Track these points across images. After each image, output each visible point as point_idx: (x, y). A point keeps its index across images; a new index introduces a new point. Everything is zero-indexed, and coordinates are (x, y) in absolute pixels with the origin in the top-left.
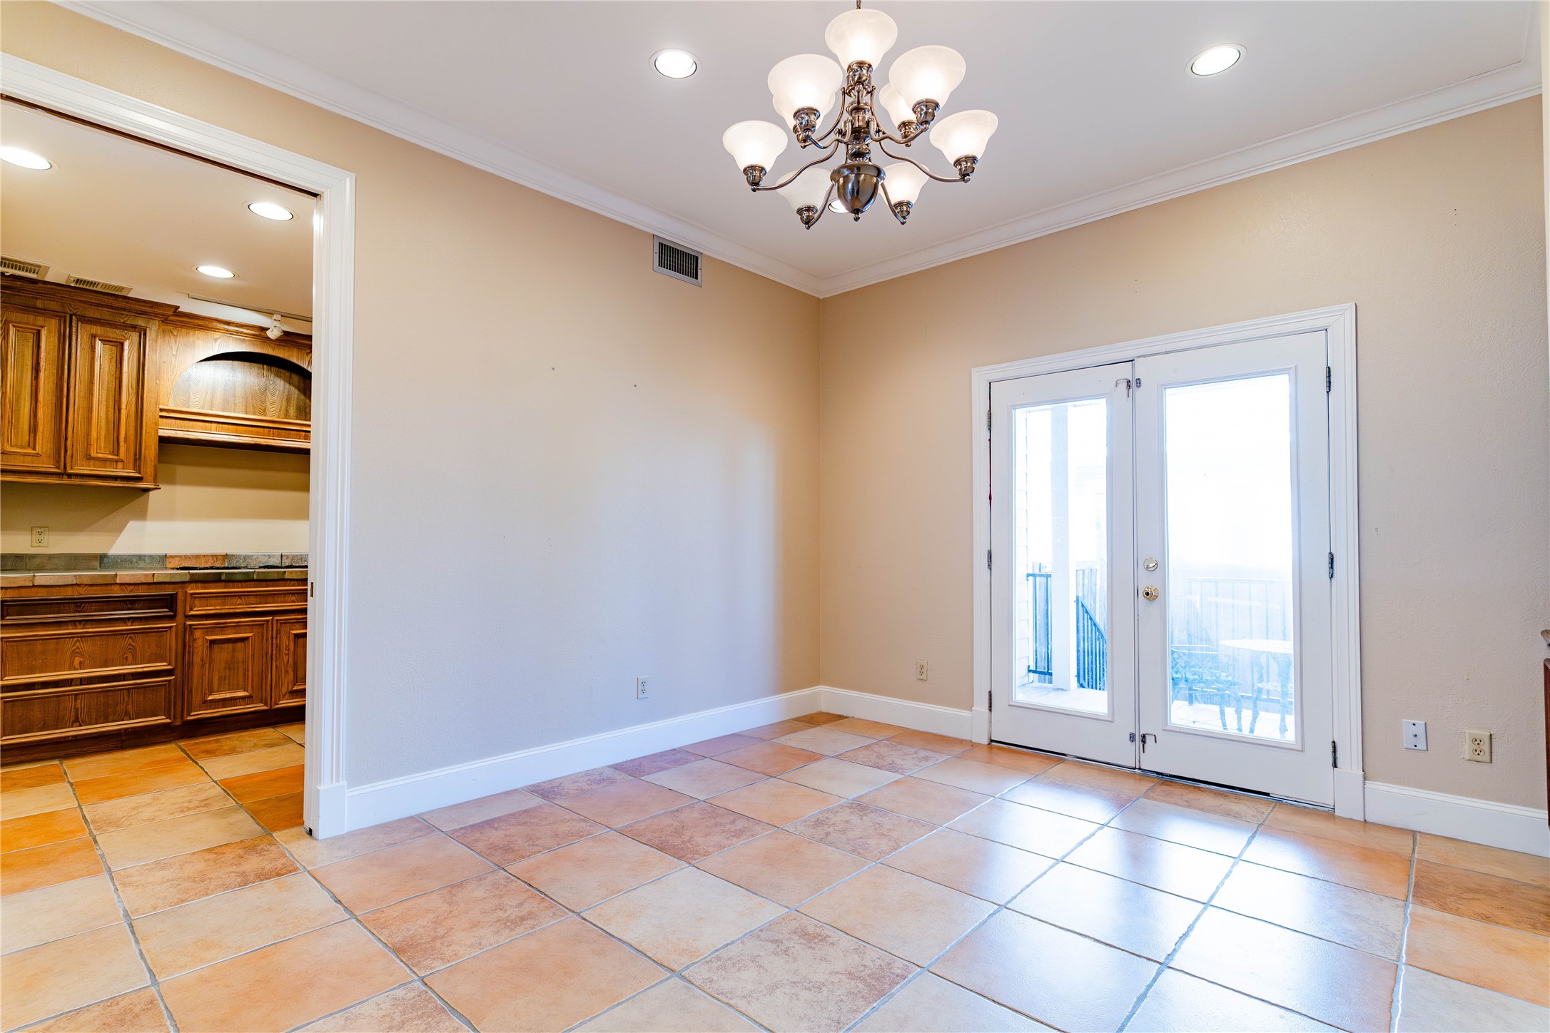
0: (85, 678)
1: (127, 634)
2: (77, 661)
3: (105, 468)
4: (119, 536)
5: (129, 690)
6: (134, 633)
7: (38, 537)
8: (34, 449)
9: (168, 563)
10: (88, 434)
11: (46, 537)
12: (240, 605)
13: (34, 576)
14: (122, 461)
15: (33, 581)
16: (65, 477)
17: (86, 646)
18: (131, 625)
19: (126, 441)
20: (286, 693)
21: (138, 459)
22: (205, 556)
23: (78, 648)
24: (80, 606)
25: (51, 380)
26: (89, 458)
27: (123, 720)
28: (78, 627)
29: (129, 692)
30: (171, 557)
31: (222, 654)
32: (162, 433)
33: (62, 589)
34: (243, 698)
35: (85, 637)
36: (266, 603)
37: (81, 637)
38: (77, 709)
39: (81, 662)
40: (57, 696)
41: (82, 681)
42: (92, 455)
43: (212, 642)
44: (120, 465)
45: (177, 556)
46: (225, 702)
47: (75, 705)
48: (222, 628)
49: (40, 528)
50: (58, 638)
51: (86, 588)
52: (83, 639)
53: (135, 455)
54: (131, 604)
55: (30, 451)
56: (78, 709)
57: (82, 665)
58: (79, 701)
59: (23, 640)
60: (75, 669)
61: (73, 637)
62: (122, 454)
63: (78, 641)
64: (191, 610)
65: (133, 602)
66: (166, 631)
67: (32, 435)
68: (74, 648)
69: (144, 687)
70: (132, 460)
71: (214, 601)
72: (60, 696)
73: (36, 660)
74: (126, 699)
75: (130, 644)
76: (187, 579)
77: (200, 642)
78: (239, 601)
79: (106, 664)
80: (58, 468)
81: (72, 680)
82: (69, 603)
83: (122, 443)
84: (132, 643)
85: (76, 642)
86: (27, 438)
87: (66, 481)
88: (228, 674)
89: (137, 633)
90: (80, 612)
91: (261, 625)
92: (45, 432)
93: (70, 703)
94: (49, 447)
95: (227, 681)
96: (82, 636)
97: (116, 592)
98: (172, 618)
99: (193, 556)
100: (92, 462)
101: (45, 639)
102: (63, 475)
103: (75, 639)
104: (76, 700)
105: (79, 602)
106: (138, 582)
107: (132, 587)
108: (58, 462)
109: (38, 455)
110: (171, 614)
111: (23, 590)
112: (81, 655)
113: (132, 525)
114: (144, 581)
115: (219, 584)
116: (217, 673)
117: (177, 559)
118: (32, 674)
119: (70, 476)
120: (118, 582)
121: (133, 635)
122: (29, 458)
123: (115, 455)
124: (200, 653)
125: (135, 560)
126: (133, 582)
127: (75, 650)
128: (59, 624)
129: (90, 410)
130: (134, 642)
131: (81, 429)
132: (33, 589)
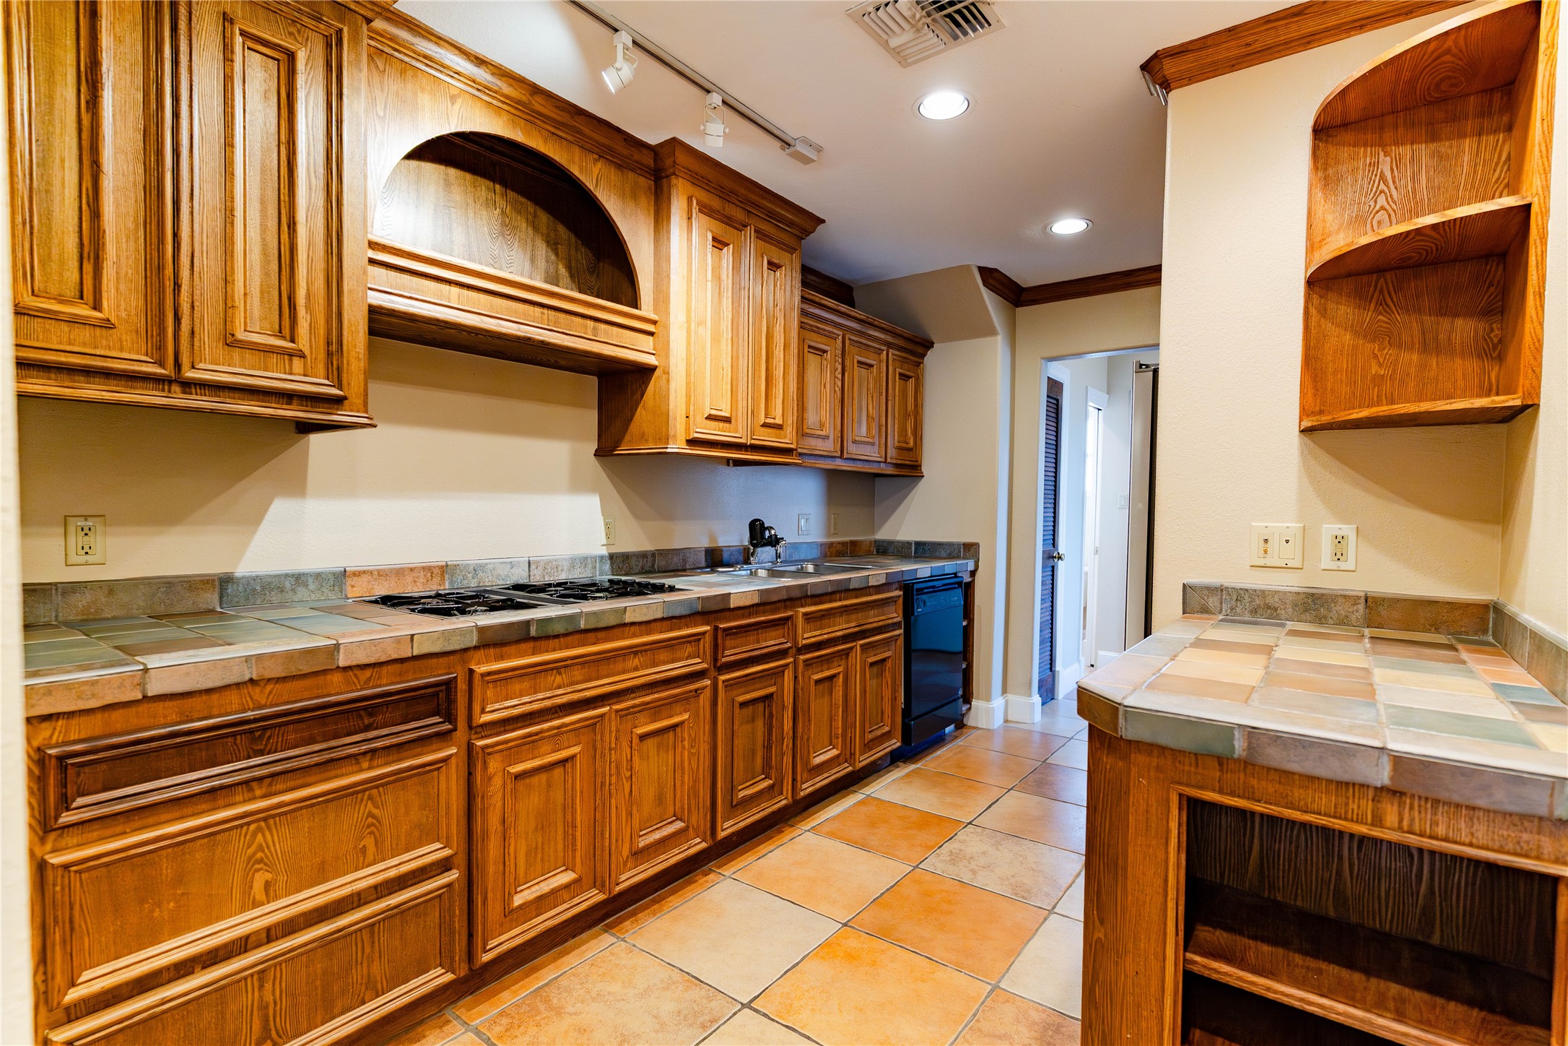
0: (276, 925)
1: (364, 791)
2: (260, 879)
3: (266, 370)
4: (254, 532)
5: (371, 927)
6: (377, 787)
7: (82, 540)
8: (97, 306)
9: (349, 588)
10: (227, 280)
11: (99, 539)
12: (559, 687)
13: (146, 670)
14: (302, 356)
15: (142, 685)
16: (176, 388)
17: (279, 841)
18: (370, 768)
19: (308, 307)
20: (628, 856)
21: (334, 350)
22: (412, 570)
23: (260, 848)
24: (261, 737)
25: (131, 118)
26: (231, 342)
27: (363, 1003)
28: (258, 792)
29: (372, 933)
30: (356, 574)
31: (531, 801)
32: (376, 299)
33: (215, 697)
34: (567, 886)
35: (273, 816)
36: (598, 679)
37: (265, 819)
38: (264, 1008)
39: (267, 885)
40: (219, 991)
41: (269, 935)
42: (241, 335)
43: (518, 777)
44: (297, 364)
45: (364, 572)
46: (541, 903)
47: (261, 997)
48: (530, 743)
49: (86, 517)
50: (211, 834)
51: (269, 687)
52: (271, 821)
53: (329, 343)
54: (371, 715)
55: (84, 311)
56: (267, 1007)
57: (271, 891)
58: (268, 986)
59: (126, 859)
60: (256, 904)
61: (248, 824)
62: (303, 342)
63: (259, 829)
64: (483, 711)
65: (371, 711)
66: (438, 769)
67: (88, 267)
68: (250, 851)
69: (400, 912)
70: (322, 356)
71: (517, 686)
72: (223, 988)
73: (159, 905)
74: (367, 950)
75: (370, 815)
76: (473, 640)
77: (497, 782)
78: (559, 679)
79: (321, 875)
80: (161, 363)
81: (247, 937)
82: (234, 735)
83: (301, 311)
84: (376, 811)
85: (254, 835)
86: (76, 275)
87: (179, 399)
88: (540, 840)
89: (382, 785)
90: (261, 753)
91: (592, 725)
92: (123, 260)
93: (249, 998)
94: (134, 304)
95: (539, 856)
96: (266, 817)
97: (339, 691)
98: (443, 736)
99: (391, 570)
100: (236, 354)
101: (180, 845)
102: (170, 382)
103: (252, 827)
104: (261, 987)
105: (258, 729)
106: (383, 659)
107: (368, 673)
108: (161, 347)
109: (107, 325)
110: (448, 726)
111: (117, 715)
112: (268, 865)
113: (281, 508)
114: (395, 656)
115: (523, 646)
116: (523, 841)
117: (365, 578)
118: (152, 944)
119: (187, 385)
120: (342, 663)
121: (374, 792)
122: (86, 333)
123: (284, 338)
124: (499, 804)
125: (288, 585)
126: (372, 660)
127: (255, 853)
128: (213, 795)
129: (229, 213)
130: (377, 807)
131: (209, 264)
132: (143, 708)
